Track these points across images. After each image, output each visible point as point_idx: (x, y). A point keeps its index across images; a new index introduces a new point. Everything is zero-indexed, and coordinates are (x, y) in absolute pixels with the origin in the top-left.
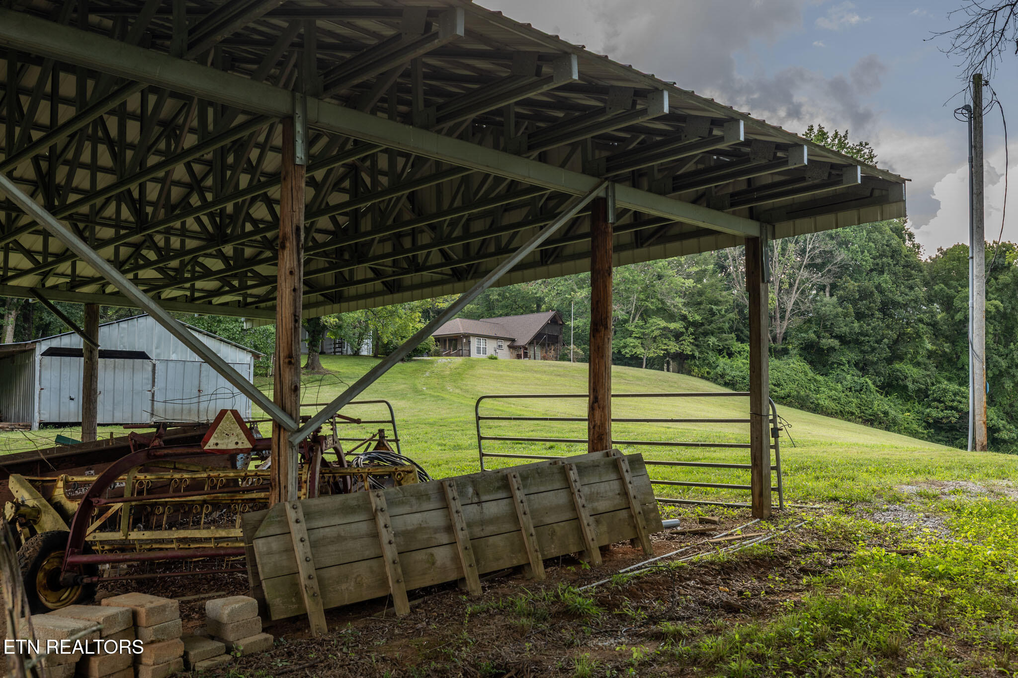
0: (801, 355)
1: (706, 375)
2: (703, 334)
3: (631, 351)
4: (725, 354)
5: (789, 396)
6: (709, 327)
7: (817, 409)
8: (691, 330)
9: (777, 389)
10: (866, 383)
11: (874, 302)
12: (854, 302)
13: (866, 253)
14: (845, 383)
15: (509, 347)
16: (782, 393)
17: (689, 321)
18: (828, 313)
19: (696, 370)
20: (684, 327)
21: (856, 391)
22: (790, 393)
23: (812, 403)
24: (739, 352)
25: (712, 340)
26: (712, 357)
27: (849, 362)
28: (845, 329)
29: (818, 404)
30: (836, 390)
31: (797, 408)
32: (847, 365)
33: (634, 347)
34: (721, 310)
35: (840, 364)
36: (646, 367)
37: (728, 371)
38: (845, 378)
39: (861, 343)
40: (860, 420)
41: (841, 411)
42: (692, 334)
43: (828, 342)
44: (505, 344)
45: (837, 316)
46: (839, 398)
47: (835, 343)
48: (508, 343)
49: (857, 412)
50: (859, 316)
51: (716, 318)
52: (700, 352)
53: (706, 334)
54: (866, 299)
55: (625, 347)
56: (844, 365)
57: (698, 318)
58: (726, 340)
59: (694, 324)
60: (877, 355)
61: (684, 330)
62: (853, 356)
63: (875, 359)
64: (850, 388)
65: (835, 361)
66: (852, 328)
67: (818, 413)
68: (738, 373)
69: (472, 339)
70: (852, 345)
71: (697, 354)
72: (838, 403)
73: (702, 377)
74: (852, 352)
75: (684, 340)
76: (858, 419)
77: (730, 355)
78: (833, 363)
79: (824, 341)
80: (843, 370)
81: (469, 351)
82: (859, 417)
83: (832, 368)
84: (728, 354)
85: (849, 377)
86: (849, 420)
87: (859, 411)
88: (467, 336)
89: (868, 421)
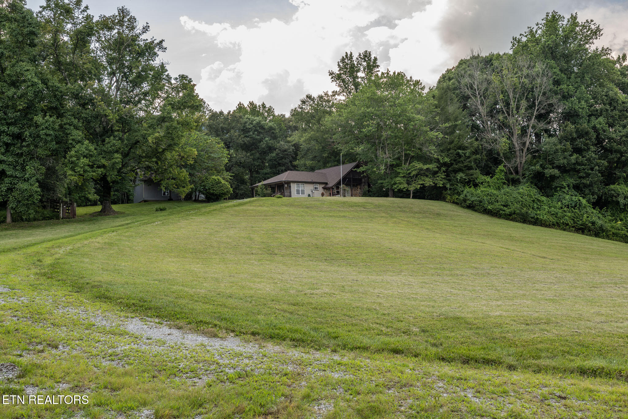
0: (531, 183)
1: (456, 201)
2: (453, 171)
3: (398, 186)
4: (471, 185)
5: (514, 213)
6: (457, 166)
7: (536, 222)
8: (444, 169)
9: (505, 208)
10: (579, 200)
11: (590, 139)
12: (573, 140)
13: (583, 102)
14: (565, 201)
15: (324, 188)
16: (508, 211)
17: (441, 163)
18: (548, 149)
19: (449, 197)
20: (437, 167)
21: (572, 207)
22: (515, 211)
23: (532, 218)
24: (482, 183)
25: (460, 175)
26: (460, 187)
27: (568, 186)
28: (563, 161)
29: (538, 218)
30: (555, 207)
31: (521, 222)
32: (567, 188)
33: (400, 183)
34: (466, 153)
35: (562, 187)
36: (412, 198)
37: (469, 197)
38: (564, 198)
39: (578, 171)
40: (573, 229)
41: (557, 223)
42: (444, 172)
43: (550, 171)
44: (320, 187)
45: (556, 151)
46: (557, 214)
47: (556, 172)
48: (323, 186)
49: (571, 222)
50: (578, 151)
51: (462, 159)
52: (451, 185)
53: (456, 171)
54: (583, 137)
55: (395, 184)
56: (565, 188)
57: (447, 160)
58: (472, 175)
59: (445, 164)
60: (590, 179)
61: (437, 169)
62: (571, 181)
63: (588, 182)
64: (568, 205)
65: (558, 185)
66: (569, 160)
67: (538, 225)
68: (476, 198)
69: (292, 185)
70: (571, 173)
71: (448, 186)
72: (556, 217)
73: (454, 203)
74: (571, 178)
75: (438, 177)
76: (571, 228)
77: (476, 185)
78: (556, 187)
79: (546, 171)
80: (564, 192)
81: (290, 192)
82: (573, 227)
83: (556, 191)
84: (474, 185)
85: (567, 197)
86: (564, 230)
87: (572, 222)
88: (289, 183)
89: (580, 229)
